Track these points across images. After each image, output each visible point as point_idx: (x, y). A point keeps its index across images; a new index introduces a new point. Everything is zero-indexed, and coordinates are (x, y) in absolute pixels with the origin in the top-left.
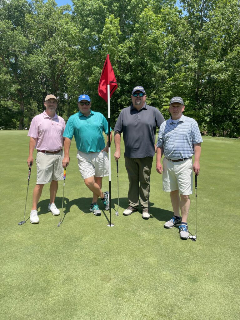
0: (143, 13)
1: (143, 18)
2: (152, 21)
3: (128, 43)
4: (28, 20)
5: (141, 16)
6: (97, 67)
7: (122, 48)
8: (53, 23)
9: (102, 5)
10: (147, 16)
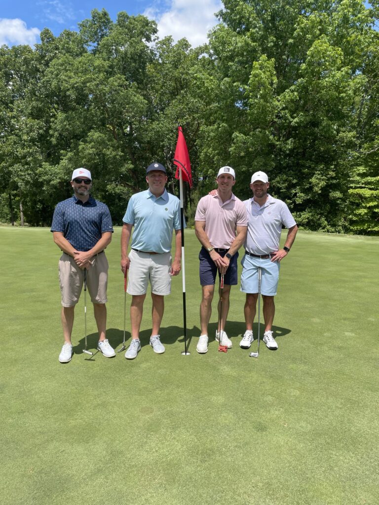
0: (312, 49)
1: (312, 56)
2: (326, 59)
3: (288, 95)
4: (149, 71)
5: (308, 53)
6: (239, 133)
7: (278, 102)
8: (183, 74)
9: (250, 42)
10: (319, 52)
